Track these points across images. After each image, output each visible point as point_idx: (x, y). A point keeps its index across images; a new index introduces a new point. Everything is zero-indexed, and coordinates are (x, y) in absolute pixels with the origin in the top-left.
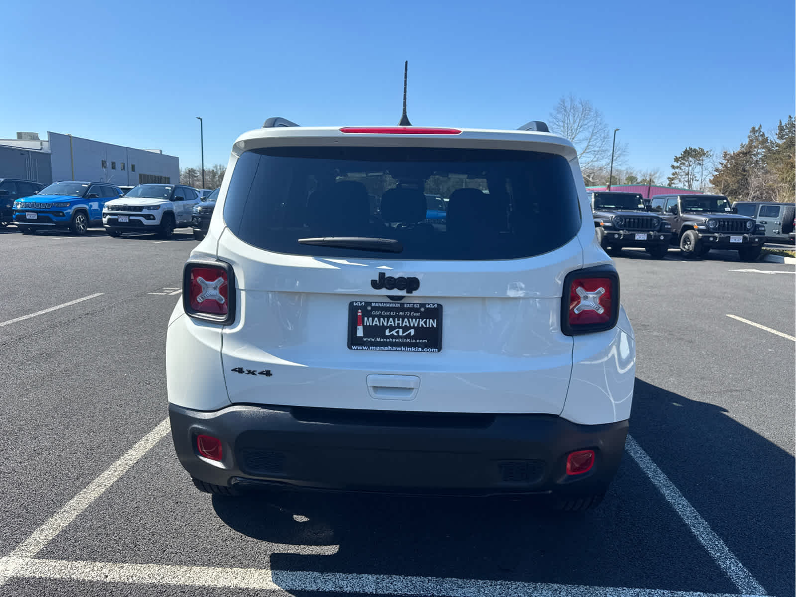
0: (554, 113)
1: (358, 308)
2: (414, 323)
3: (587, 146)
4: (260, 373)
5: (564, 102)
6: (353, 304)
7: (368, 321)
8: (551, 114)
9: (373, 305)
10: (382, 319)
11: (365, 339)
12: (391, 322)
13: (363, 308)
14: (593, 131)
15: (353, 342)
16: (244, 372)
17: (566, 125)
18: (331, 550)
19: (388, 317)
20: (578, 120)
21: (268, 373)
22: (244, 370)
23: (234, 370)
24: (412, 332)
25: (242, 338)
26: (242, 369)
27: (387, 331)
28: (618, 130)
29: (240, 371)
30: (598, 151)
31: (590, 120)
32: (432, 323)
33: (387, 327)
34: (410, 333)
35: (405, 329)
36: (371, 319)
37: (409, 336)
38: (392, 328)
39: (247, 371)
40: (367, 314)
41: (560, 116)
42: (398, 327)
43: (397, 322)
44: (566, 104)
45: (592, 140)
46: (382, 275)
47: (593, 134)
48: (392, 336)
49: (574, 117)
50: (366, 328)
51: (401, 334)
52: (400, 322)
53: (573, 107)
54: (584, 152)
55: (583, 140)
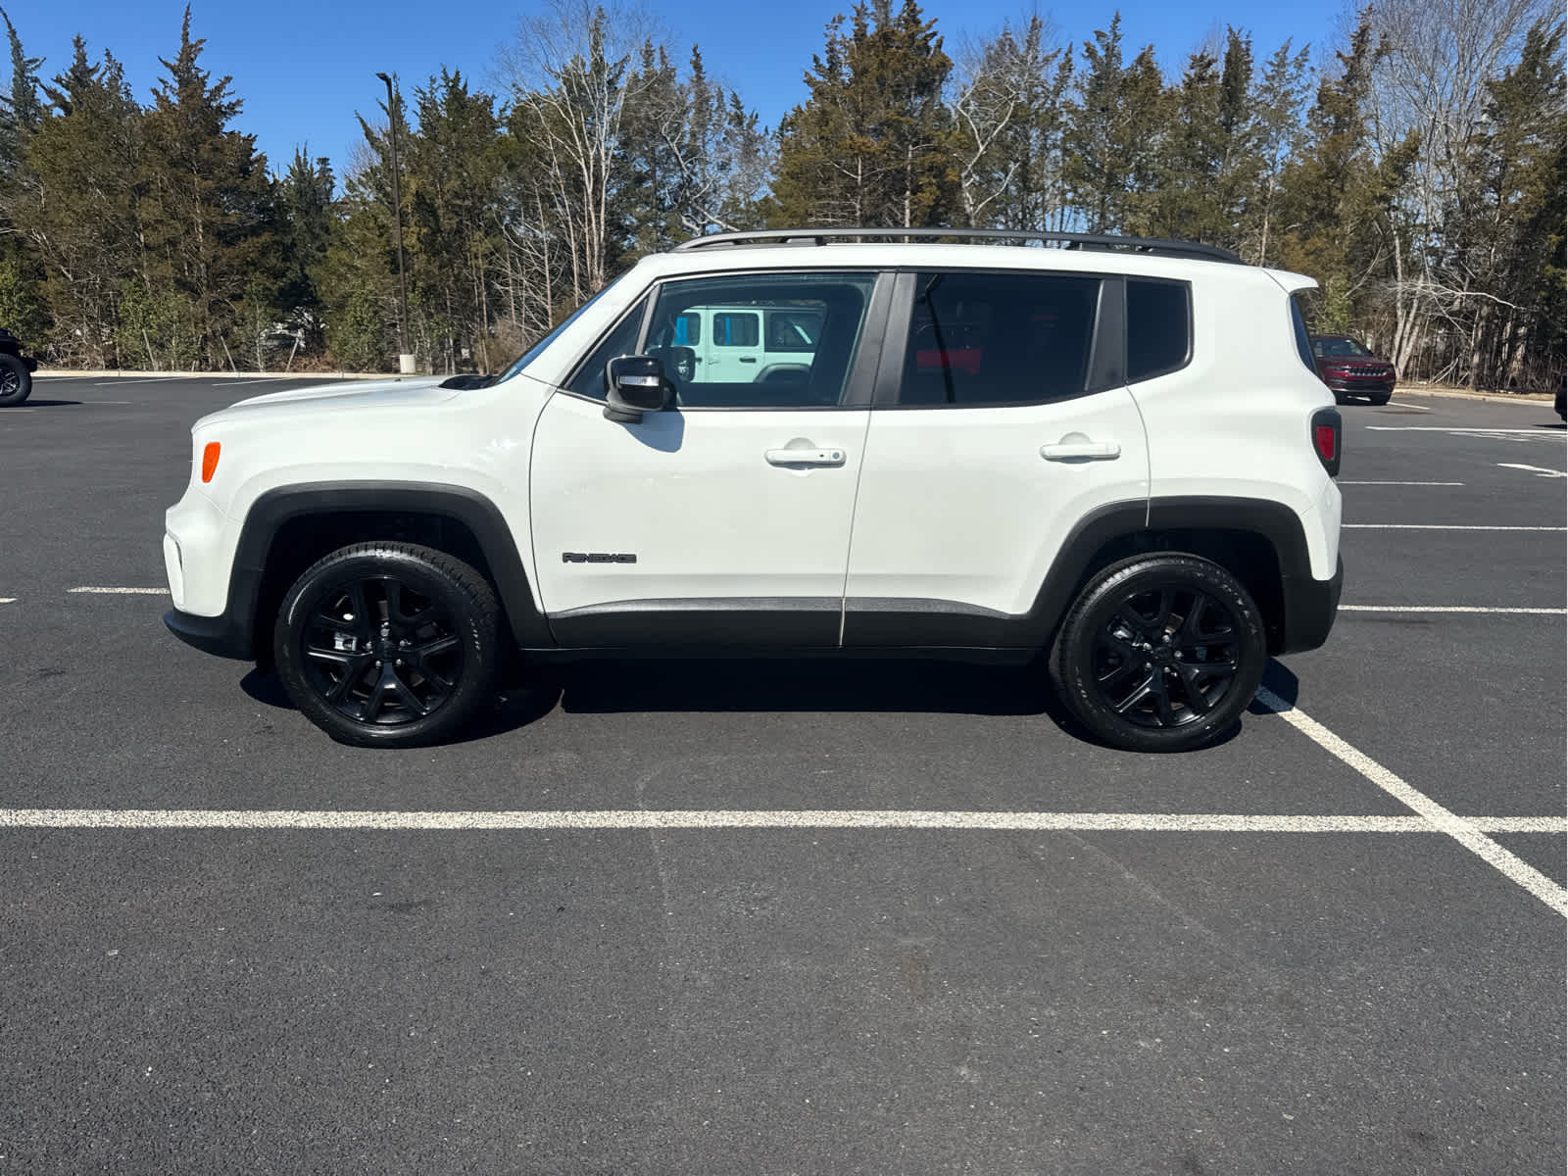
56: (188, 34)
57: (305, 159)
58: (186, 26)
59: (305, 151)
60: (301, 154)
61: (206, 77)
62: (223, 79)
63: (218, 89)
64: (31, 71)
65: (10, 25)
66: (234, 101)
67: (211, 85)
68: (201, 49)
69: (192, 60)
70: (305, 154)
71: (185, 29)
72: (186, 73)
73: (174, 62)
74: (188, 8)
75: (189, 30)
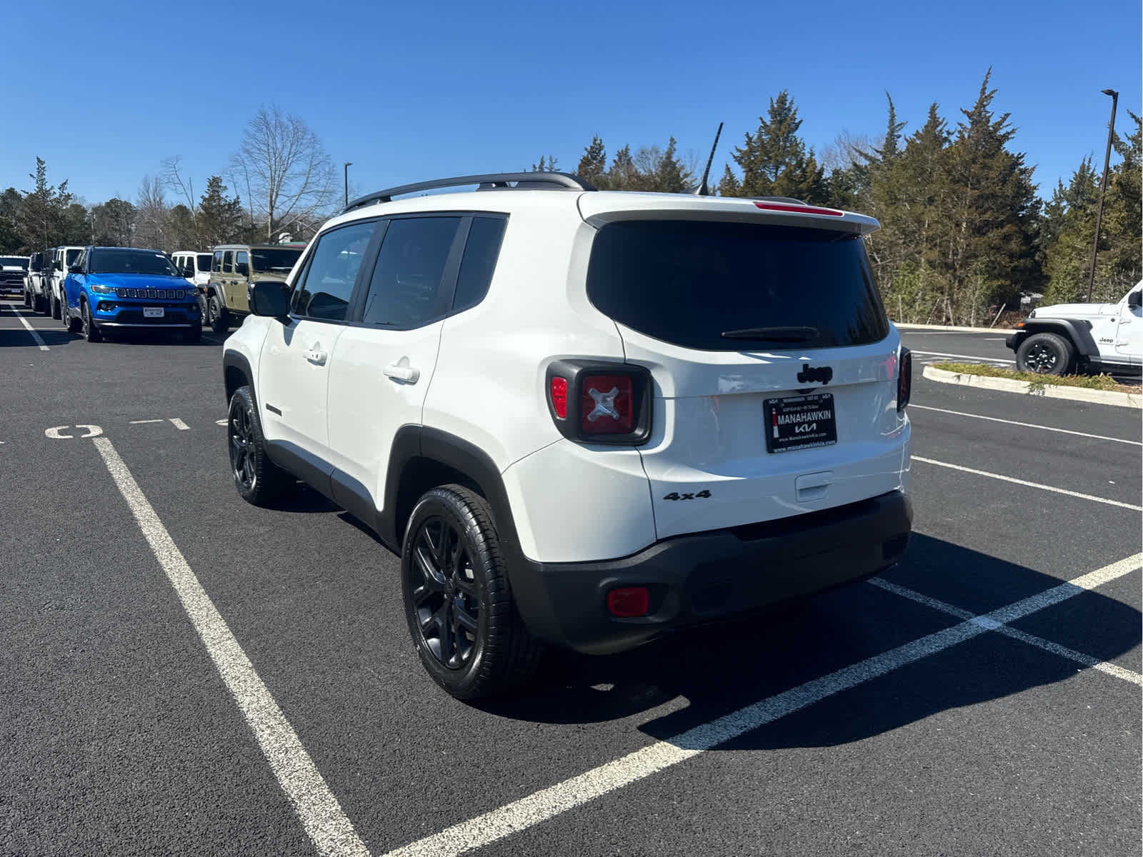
0: (252, 130)
1: (773, 406)
2: (815, 416)
3: (306, 184)
4: (698, 496)
5: (264, 116)
6: (768, 403)
7: (782, 420)
8: (247, 132)
9: (785, 401)
10: (791, 416)
11: (780, 440)
12: (798, 419)
13: (776, 406)
14: (311, 162)
15: (773, 445)
16: (679, 498)
17: (271, 151)
18: (681, 702)
19: (796, 412)
20: (289, 145)
21: (706, 494)
22: (680, 495)
23: (667, 498)
24: (814, 425)
25: (669, 458)
26: (677, 494)
27: (796, 428)
28: (349, 164)
29: (674, 497)
30: (323, 192)
31: (306, 146)
32: (827, 414)
33: (796, 424)
34: (813, 428)
35: (810, 423)
36: (783, 417)
37: (812, 431)
38: (800, 424)
39: (684, 495)
40: (780, 413)
41: (260, 136)
42: (804, 423)
43: (803, 417)
44: (268, 119)
45: (311, 176)
46: (806, 366)
47: (312, 167)
48: (801, 433)
49: (283, 139)
50: (780, 427)
51: (807, 430)
52: (805, 417)
53: (280, 125)
54: (302, 192)
55: (300, 174)
56: (986, 88)
57: (1089, 166)
58: (986, 82)
59: (1090, 159)
60: (1086, 163)
61: (990, 117)
62: (1003, 116)
63: (1000, 124)
64: (897, 131)
65: (891, 105)
66: (1009, 131)
67: (993, 121)
68: (992, 97)
69: (984, 106)
70: (1090, 162)
71: (984, 84)
72: (978, 117)
73: (971, 110)
74: (990, 69)
75: (987, 86)
